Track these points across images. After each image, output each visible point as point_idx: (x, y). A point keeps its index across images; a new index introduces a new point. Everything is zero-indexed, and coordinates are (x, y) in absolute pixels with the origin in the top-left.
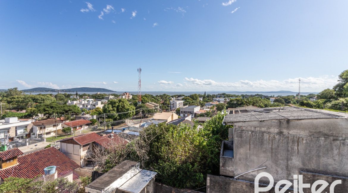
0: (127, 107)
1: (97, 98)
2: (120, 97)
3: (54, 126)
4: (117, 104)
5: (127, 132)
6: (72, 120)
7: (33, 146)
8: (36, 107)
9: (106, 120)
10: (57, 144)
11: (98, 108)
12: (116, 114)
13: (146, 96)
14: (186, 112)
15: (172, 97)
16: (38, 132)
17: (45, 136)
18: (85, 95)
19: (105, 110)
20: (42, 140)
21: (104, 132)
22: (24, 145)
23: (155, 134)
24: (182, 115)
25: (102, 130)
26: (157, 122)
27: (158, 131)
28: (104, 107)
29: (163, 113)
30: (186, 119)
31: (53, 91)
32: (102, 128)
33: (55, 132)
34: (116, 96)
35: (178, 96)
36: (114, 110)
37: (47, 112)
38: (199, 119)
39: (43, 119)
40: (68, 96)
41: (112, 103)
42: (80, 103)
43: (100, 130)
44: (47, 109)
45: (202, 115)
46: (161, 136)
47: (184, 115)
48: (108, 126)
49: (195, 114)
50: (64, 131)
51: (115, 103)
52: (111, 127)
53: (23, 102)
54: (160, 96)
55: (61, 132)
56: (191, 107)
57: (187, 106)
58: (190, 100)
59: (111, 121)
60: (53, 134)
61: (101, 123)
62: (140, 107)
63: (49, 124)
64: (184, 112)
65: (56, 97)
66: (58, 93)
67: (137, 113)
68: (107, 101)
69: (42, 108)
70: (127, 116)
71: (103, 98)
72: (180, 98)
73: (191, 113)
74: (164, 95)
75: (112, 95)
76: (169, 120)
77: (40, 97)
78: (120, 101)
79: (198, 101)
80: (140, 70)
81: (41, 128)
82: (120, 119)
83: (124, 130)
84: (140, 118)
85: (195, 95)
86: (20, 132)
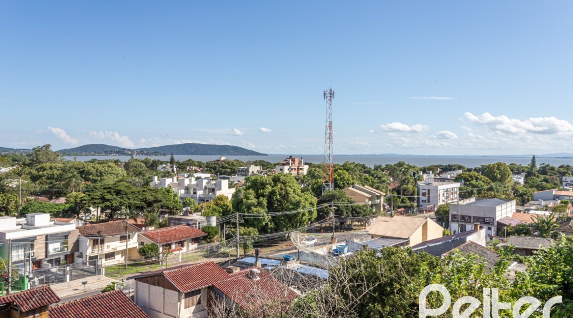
0: (294, 197)
1: (220, 170)
2: (277, 170)
3: (123, 238)
4: (269, 188)
5: (293, 265)
6: (161, 226)
7: (77, 283)
8: (87, 190)
9: (240, 230)
10: (127, 285)
11: (221, 198)
12: (266, 217)
13: (345, 167)
14: (470, 217)
15: (424, 171)
16: (89, 252)
17: (104, 263)
18: (190, 163)
19: (238, 203)
20: (96, 271)
21: (234, 262)
22: (61, 280)
23: (373, 277)
24: (455, 226)
25: (231, 256)
26: (379, 245)
27: (382, 269)
28: (235, 196)
29: (397, 218)
30: (469, 238)
31: (121, 151)
32: (231, 250)
33: (123, 253)
34: (265, 165)
35: (443, 169)
36: (260, 204)
37: (108, 203)
38: (514, 242)
39: (99, 221)
40: (153, 166)
41: (256, 186)
42: (180, 184)
43: (225, 255)
44: (108, 196)
45: (522, 231)
46: (391, 285)
47: (463, 229)
48: (245, 247)
49: (500, 226)
50: (142, 252)
51: (263, 185)
52: (252, 251)
53: (60, 178)
54: (388, 168)
55: (136, 255)
56: (486, 203)
57: (473, 200)
58: (483, 182)
59: (254, 232)
60: (119, 259)
61: (228, 237)
62: (331, 198)
63: (113, 232)
64: (463, 217)
65: (127, 166)
66: (132, 157)
67: (322, 215)
68: (242, 179)
69: (98, 194)
70: (293, 222)
71: (233, 172)
72: (448, 175)
73: (485, 221)
74: (400, 165)
75: (256, 163)
76: (416, 239)
77: (94, 167)
78: (276, 180)
79: (509, 184)
80: (332, 94)
81: (95, 243)
82: (276, 229)
83: (286, 259)
84: (328, 229)
85: (499, 165)
86: (54, 247)
